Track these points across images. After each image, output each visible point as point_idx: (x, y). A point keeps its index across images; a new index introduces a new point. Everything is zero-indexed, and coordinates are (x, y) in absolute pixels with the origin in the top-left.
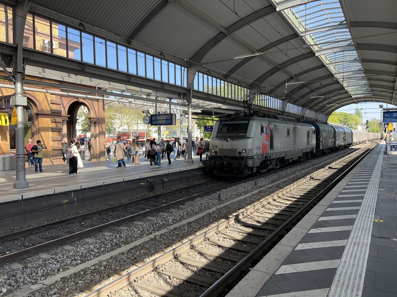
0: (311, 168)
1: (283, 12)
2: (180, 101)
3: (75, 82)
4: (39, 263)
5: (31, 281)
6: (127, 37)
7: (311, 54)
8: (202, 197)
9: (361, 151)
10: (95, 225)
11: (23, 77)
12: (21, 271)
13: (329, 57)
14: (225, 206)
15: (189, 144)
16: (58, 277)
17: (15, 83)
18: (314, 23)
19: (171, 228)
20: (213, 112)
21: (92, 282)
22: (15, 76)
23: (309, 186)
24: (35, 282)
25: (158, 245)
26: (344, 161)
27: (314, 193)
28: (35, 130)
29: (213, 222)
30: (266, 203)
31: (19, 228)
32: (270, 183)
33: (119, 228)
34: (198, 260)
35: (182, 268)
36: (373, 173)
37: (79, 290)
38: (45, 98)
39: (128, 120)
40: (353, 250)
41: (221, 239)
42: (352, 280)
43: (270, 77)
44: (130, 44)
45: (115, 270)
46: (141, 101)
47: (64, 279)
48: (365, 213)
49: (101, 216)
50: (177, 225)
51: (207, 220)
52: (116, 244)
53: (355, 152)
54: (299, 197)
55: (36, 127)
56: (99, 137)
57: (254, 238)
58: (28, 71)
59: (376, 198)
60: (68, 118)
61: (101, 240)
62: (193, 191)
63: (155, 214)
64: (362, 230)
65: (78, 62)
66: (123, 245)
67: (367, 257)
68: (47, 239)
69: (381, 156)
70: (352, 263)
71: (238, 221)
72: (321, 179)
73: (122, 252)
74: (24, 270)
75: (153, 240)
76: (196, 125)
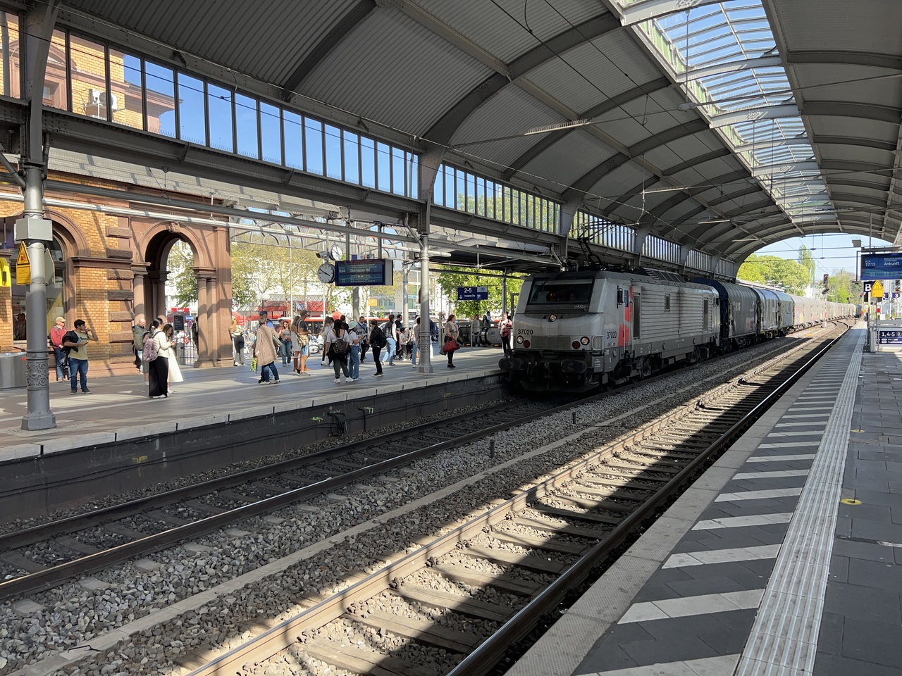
0: (700, 383)
1: (637, 29)
2: (404, 231)
3: (163, 187)
4: (81, 599)
5: (63, 642)
6: (282, 84)
7: (701, 123)
8: (452, 449)
9: (813, 344)
10: (208, 514)
11: (43, 176)
12: (41, 618)
13: (739, 132)
14: (504, 469)
15: (423, 328)
16: (125, 632)
17: (24, 190)
18: (705, 53)
19: (384, 518)
20: (478, 256)
21: (203, 643)
22: (25, 172)
23: (696, 422)
24: (72, 644)
25: (352, 558)
26: (773, 367)
27: (706, 439)
28: (71, 296)
29: (477, 506)
30: (596, 463)
31: (35, 520)
32: (605, 418)
33: (263, 520)
34: (443, 593)
35: (408, 610)
36: (839, 395)
37: (171, 662)
38: (94, 223)
39: (283, 275)
40: (793, 569)
41: (496, 543)
42: (790, 635)
43: (606, 176)
44: (288, 101)
45: (254, 615)
46: (313, 230)
47: (137, 637)
48: (821, 484)
49: (222, 492)
50: (396, 513)
51: (465, 501)
52: (256, 556)
53: (798, 347)
54: (671, 448)
55: (73, 290)
56: (216, 312)
57: (571, 541)
58: (54, 161)
59: (846, 450)
60: (148, 268)
61: (221, 547)
62: (432, 435)
63: (345, 488)
64: (815, 522)
65: (169, 141)
66: (274, 559)
67: (824, 585)
68: (99, 546)
69: (858, 356)
70: (790, 597)
71: (535, 504)
72: (722, 408)
73: (271, 575)
74: (47, 618)
75: (342, 548)
76: (440, 286)
